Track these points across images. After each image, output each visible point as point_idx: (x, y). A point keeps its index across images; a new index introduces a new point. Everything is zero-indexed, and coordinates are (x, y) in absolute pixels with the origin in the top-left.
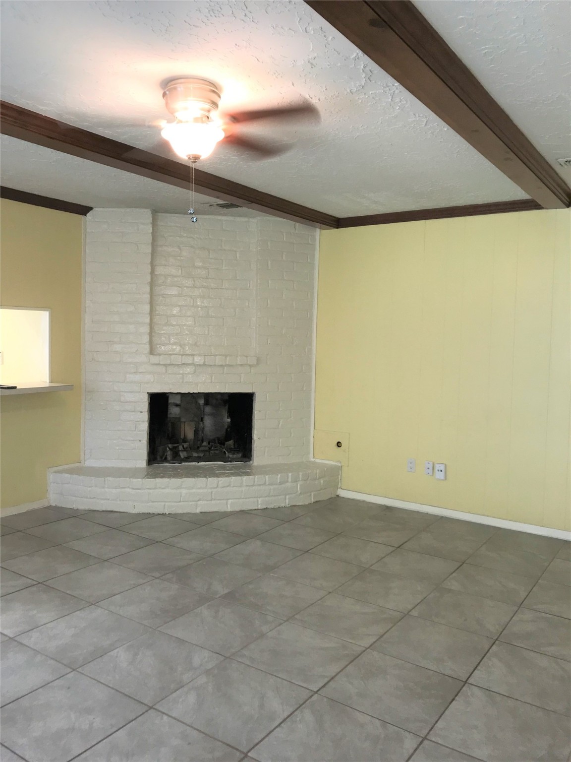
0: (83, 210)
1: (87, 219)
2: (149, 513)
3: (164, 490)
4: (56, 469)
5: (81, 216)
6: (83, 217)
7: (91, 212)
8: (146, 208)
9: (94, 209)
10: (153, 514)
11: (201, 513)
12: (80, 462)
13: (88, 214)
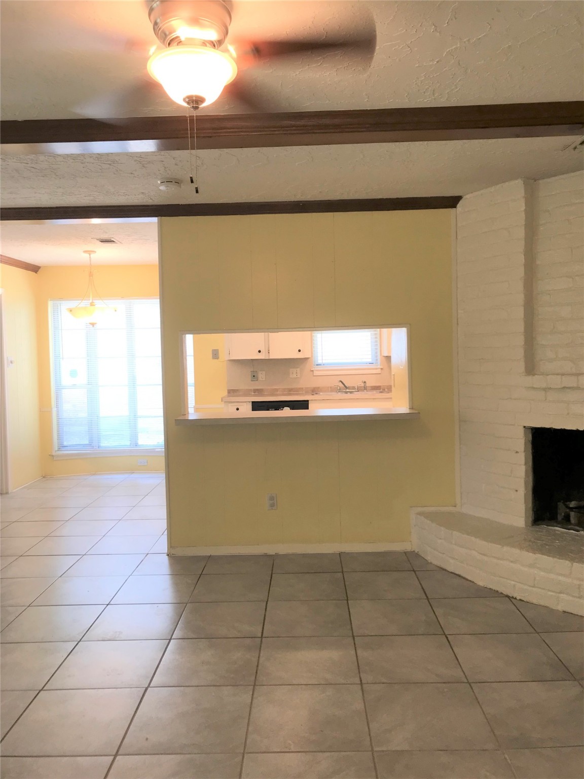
0: (452, 202)
1: (458, 212)
2: (497, 591)
3: (512, 564)
4: (420, 509)
5: (450, 209)
6: (452, 210)
7: (461, 202)
8: (516, 179)
9: (464, 197)
10: (501, 593)
11: (564, 612)
12: (455, 506)
13: (458, 205)
